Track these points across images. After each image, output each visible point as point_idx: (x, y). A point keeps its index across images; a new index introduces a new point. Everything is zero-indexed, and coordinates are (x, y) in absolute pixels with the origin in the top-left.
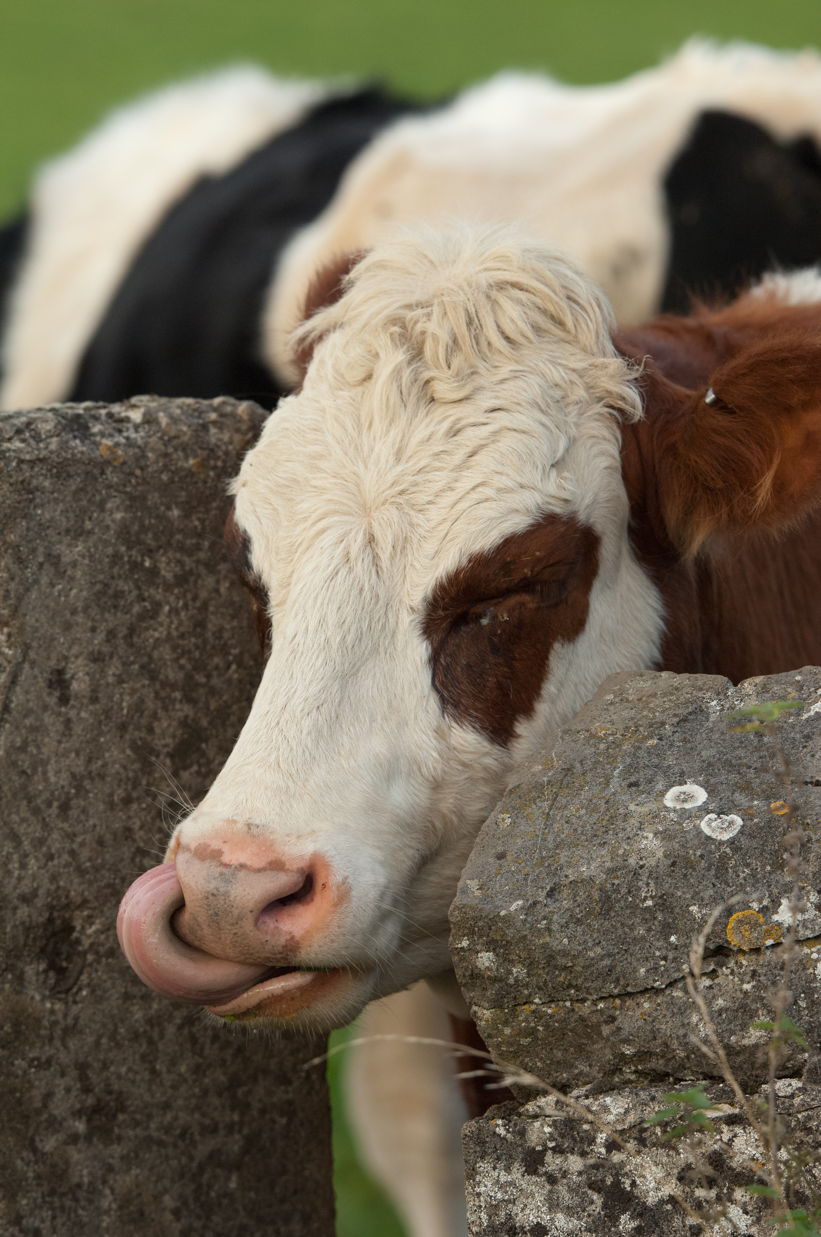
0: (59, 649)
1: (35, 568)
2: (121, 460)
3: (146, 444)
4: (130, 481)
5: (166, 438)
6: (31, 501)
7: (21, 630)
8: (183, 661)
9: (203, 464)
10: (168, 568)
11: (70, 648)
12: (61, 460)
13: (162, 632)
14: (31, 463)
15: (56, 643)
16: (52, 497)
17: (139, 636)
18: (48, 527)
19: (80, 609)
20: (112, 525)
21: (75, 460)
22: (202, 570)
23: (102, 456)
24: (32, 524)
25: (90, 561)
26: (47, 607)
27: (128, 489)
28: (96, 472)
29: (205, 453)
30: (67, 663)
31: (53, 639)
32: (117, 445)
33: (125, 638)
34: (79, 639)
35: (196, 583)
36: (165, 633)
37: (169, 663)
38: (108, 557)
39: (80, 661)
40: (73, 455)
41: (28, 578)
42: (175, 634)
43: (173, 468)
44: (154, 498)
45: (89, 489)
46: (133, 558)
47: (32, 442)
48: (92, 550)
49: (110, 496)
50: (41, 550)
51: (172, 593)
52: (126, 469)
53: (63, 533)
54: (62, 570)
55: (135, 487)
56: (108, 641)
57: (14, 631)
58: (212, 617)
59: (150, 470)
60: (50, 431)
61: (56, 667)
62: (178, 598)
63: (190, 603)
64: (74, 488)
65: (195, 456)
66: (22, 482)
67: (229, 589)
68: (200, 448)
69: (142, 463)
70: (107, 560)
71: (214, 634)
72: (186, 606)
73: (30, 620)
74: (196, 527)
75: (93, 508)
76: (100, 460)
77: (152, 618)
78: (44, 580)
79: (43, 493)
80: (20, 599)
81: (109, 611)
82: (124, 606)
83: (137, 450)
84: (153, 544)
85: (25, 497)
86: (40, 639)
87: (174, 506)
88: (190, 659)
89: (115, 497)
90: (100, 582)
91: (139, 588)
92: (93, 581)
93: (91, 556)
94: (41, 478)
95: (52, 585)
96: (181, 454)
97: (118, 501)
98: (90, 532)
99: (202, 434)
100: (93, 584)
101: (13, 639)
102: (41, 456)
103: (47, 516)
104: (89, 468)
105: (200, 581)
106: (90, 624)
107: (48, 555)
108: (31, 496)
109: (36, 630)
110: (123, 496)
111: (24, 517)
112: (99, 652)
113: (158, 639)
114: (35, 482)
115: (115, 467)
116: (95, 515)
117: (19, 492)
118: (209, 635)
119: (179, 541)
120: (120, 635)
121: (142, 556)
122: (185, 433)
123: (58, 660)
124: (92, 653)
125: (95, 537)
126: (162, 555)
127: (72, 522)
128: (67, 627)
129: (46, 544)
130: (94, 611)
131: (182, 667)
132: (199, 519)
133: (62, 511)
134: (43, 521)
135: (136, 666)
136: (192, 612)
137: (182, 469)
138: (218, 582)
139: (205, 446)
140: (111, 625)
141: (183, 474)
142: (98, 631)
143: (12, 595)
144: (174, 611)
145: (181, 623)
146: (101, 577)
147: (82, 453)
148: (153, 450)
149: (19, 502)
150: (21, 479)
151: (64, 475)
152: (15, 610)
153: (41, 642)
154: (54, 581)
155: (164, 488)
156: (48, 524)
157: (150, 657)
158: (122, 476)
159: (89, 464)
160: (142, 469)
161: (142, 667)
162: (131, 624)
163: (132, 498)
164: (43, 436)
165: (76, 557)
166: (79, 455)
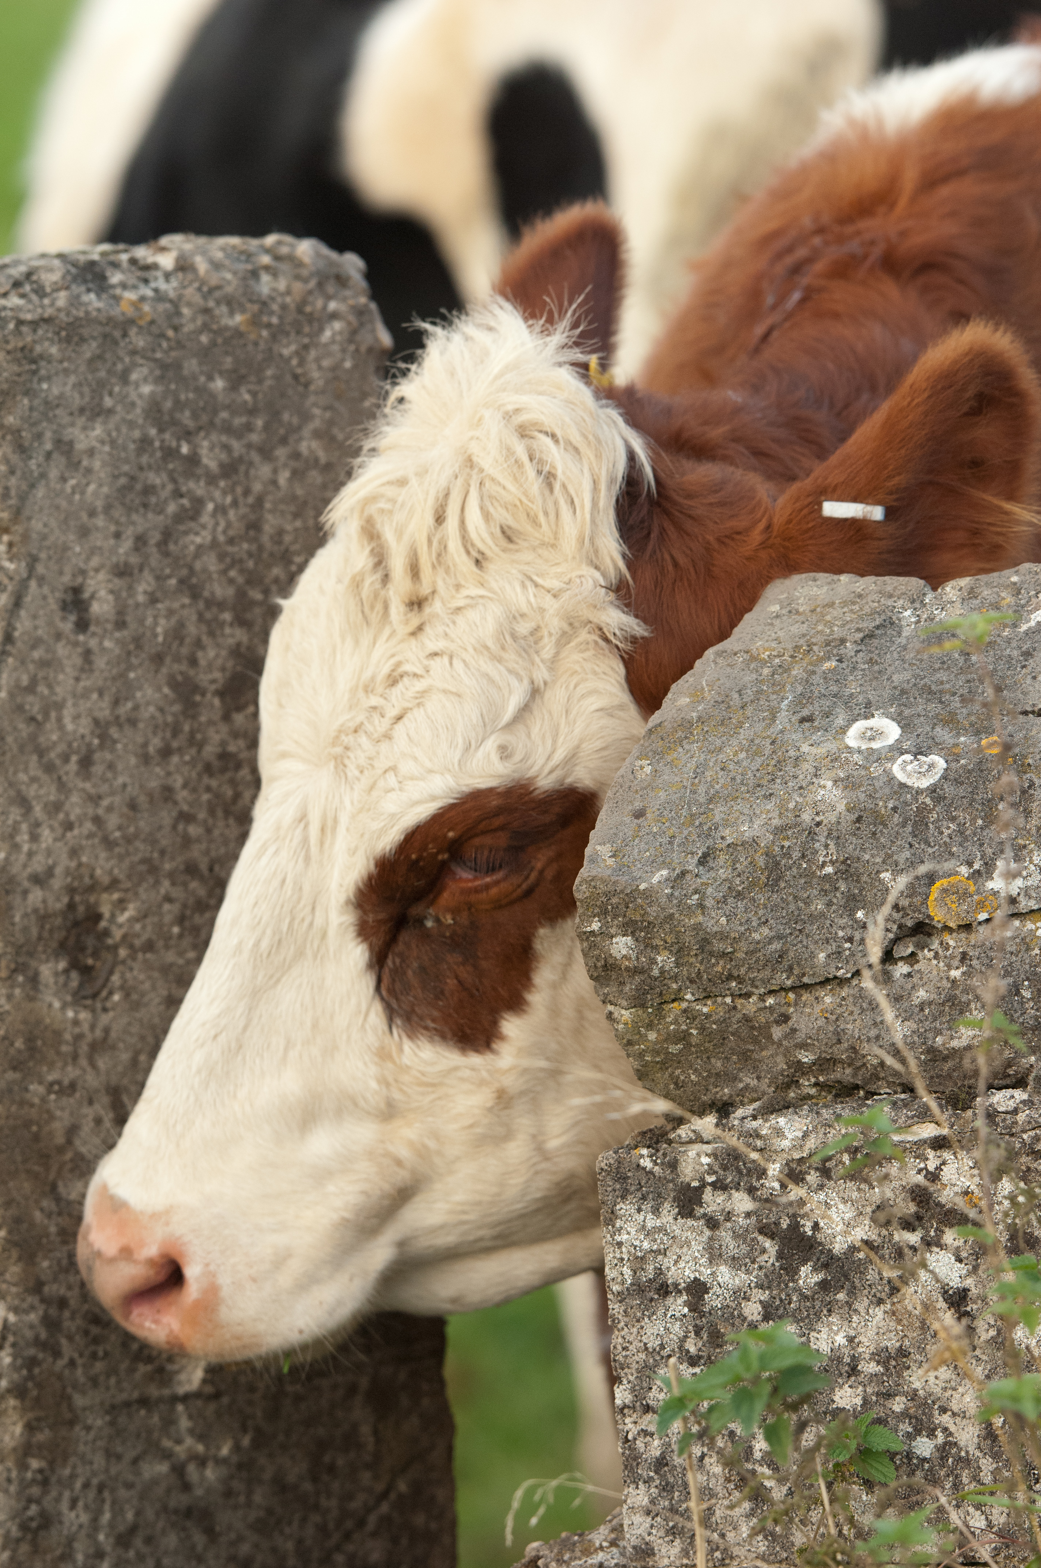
0: (74, 561)
1: (41, 459)
2: (148, 318)
3: (180, 297)
4: (160, 345)
5: (205, 289)
6: (34, 372)
7: (26, 537)
8: (233, 573)
9: (255, 322)
10: (211, 455)
11: (88, 559)
12: (71, 320)
13: (204, 538)
14: (34, 324)
15: (69, 553)
16: (60, 367)
17: (176, 543)
18: (58, 406)
19: (100, 509)
20: (139, 402)
21: (89, 320)
22: (255, 457)
23: (123, 314)
24: (36, 402)
25: (112, 448)
26: (58, 508)
27: (158, 355)
28: (117, 334)
29: (256, 307)
30: (84, 579)
31: (66, 548)
32: (143, 299)
33: (158, 545)
34: (100, 548)
35: (247, 473)
36: (209, 538)
37: (215, 576)
38: (134, 442)
39: (102, 576)
40: (87, 313)
41: (32, 472)
42: (221, 538)
43: (215, 327)
44: (191, 365)
45: (108, 356)
46: (167, 443)
47: (34, 297)
48: (114, 434)
49: (134, 365)
50: (48, 435)
51: (217, 486)
52: (155, 329)
53: (76, 413)
54: (76, 460)
55: (166, 352)
56: (136, 549)
57: (17, 538)
58: (269, 517)
59: (186, 329)
60: (56, 283)
61: (71, 584)
62: (225, 493)
63: (241, 500)
64: (88, 355)
65: (243, 311)
66: (23, 349)
67: (290, 480)
68: (251, 301)
69: (176, 321)
70: (132, 446)
71: (271, 537)
72: (235, 503)
73: (37, 525)
74: (246, 402)
75: (114, 380)
76: (121, 318)
77: (193, 518)
78: (54, 473)
79: (49, 362)
80: (23, 498)
81: (137, 511)
82: (157, 505)
83: (168, 306)
84: (190, 424)
85: (27, 367)
86: (49, 548)
87: (217, 376)
88: (242, 571)
89: (141, 365)
90: (126, 474)
91: (174, 480)
92: (116, 473)
93: (113, 443)
94: (47, 344)
95: (64, 479)
96: (224, 309)
97: (145, 371)
98: (110, 412)
99: (252, 282)
100: (116, 477)
101: (15, 550)
102: (46, 315)
103: (56, 391)
104: (107, 329)
105: (252, 472)
106: (113, 528)
107: (58, 442)
108: (34, 367)
109: (44, 537)
110: (152, 364)
111: (26, 393)
112: (126, 564)
113: (200, 547)
114: (38, 349)
115: (140, 327)
116: (117, 389)
117: (18, 361)
118: (265, 539)
119: (224, 421)
120: (153, 542)
121: (179, 439)
122: (229, 282)
123: (74, 575)
124: (117, 565)
125: (117, 418)
126: (204, 438)
127: (87, 399)
128: (84, 532)
129: (55, 427)
130: (118, 512)
131: (231, 581)
132: (249, 391)
133: (74, 386)
134: (50, 398)
135: (173, 582)
136: (243, 510)
137: (227, 328)
138: (275, 471)
139: (255, 298)
140: (140, 529)
141: (228, 334)
142: (124, 537)
143: (13, 493)
144: (221, 510)
145: (229, 525)
146: (126, 468)
147: (99, 310)
148: (189, 304)
149: (19, 375)
150: (20, 344)
151: (76, 339)
152: (17, 513)
153: (51, 552)
154: (67, 475)
155: (205, 354)
156: (56, 402)
157: (191, 569)
158: (149, 339)
159: (107, 324)
160: (176, 329)
161: (182, 581)
162: (166, 527)
163: (164, 367)
164: (48, 290)
165: (95, 443)
166: (94, 314)
